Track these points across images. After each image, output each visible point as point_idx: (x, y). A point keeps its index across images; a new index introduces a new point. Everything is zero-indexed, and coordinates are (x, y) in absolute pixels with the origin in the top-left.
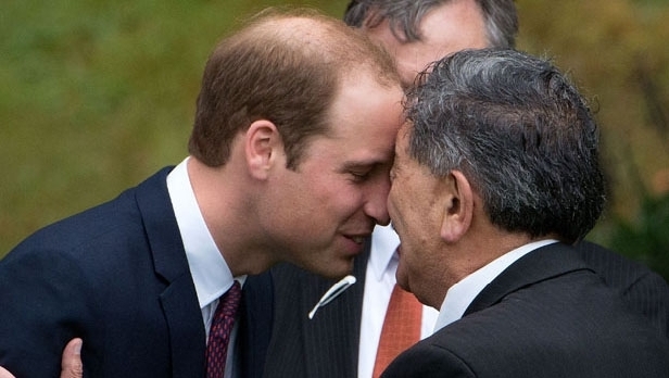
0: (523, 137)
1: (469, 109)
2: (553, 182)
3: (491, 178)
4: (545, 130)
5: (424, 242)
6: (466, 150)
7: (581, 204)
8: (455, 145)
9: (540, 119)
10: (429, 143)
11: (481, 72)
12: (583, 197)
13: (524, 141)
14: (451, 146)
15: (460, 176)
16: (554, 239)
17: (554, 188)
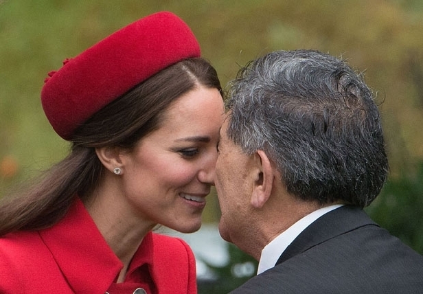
0: (313, 125)
1: (271, 101)
2: (337, 160)
3: (286, 156)
4: (331, 120)
5: (239, 207)
6: (268, 134)
7: (362, 176)
8: (260, 130)
9: (328, 110)
10: (242, 128)
11: (285, 70)
12: (363, 171)
13: (313, 128)
14: (257, 130)
15: (262, 154)
16: (341, 204)
17: (338, 164)
